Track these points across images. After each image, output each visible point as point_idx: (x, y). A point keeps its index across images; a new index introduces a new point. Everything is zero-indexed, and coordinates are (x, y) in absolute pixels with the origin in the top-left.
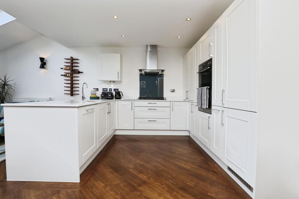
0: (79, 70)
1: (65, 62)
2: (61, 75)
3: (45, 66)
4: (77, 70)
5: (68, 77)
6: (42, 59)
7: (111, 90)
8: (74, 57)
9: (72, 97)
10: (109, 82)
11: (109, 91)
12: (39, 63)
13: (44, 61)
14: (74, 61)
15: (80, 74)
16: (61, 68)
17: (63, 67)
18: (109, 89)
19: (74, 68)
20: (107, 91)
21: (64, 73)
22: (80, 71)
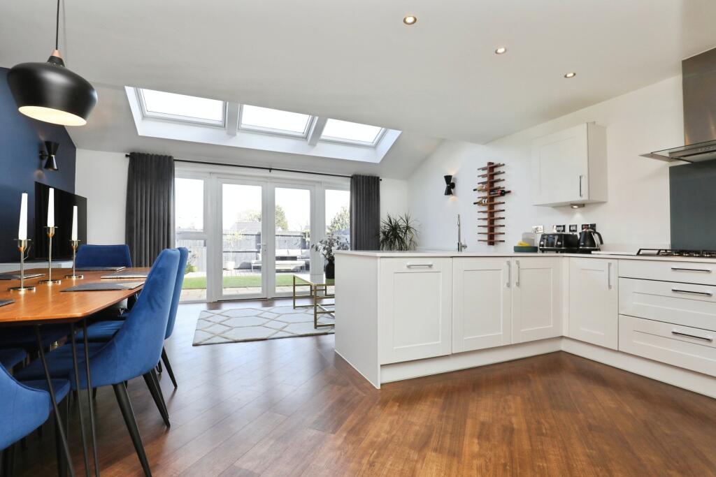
0: (504, 188)
1: (479, 176)
2: (475, 203)
3: (452, 190)
4: (499, 188)
5: (485, 205)
6: (448, 178)
7: (574, 228)
8: (496, 162)
9: (492, 247)
10: (570, 208)
11: (570, 231)
12: (444, 186)
13: (452, 182)
14: (496, 170)
15: (507, 195)
16: (474, 190)
17: (477, 186)
18: (570, 226)
19: (496, 185)
20: (564, 231)
21: (479, 198)
22: (506, 190)
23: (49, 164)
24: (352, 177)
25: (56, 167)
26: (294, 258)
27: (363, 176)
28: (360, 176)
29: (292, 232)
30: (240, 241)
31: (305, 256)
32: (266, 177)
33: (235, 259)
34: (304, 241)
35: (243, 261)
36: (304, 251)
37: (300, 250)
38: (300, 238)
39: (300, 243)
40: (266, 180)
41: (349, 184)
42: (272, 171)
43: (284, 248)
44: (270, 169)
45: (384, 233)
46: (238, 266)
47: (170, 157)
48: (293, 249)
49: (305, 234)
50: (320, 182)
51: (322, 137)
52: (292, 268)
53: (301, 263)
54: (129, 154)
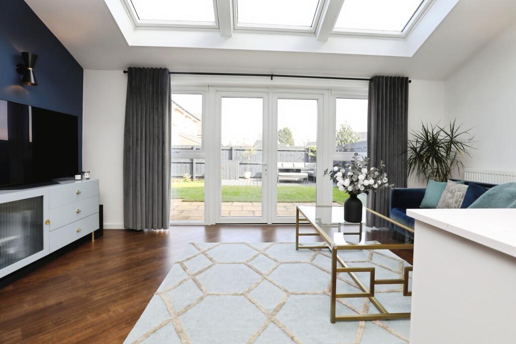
23: (26, 79)
24: (371, 80)
25: (33, 81)
26: (298, 171)
27: (387, 78)
28: (383, 77)
29: (297, 147)
30: (255, 155)
31: (307, 169)
32: (268, 87)
33: (251, 170)
34: (307, 155)
35: (258, 172)
36: (307, 164)
37: (303, 163)
38: (304, 153)
39: (303, 157)
40: (267, 90)
41: (367, 89)
42: (273, 77)
43: (290, 161)
44: (272, 76)
45: (414, 149)
46: (254, 175)
47: (165, 69)
48: (297, 162)
49: (308, 149)
50: (329, 90)
51: (335, 30)
52: (297, 179)
53: (304, 175)
54: (127, 70)
